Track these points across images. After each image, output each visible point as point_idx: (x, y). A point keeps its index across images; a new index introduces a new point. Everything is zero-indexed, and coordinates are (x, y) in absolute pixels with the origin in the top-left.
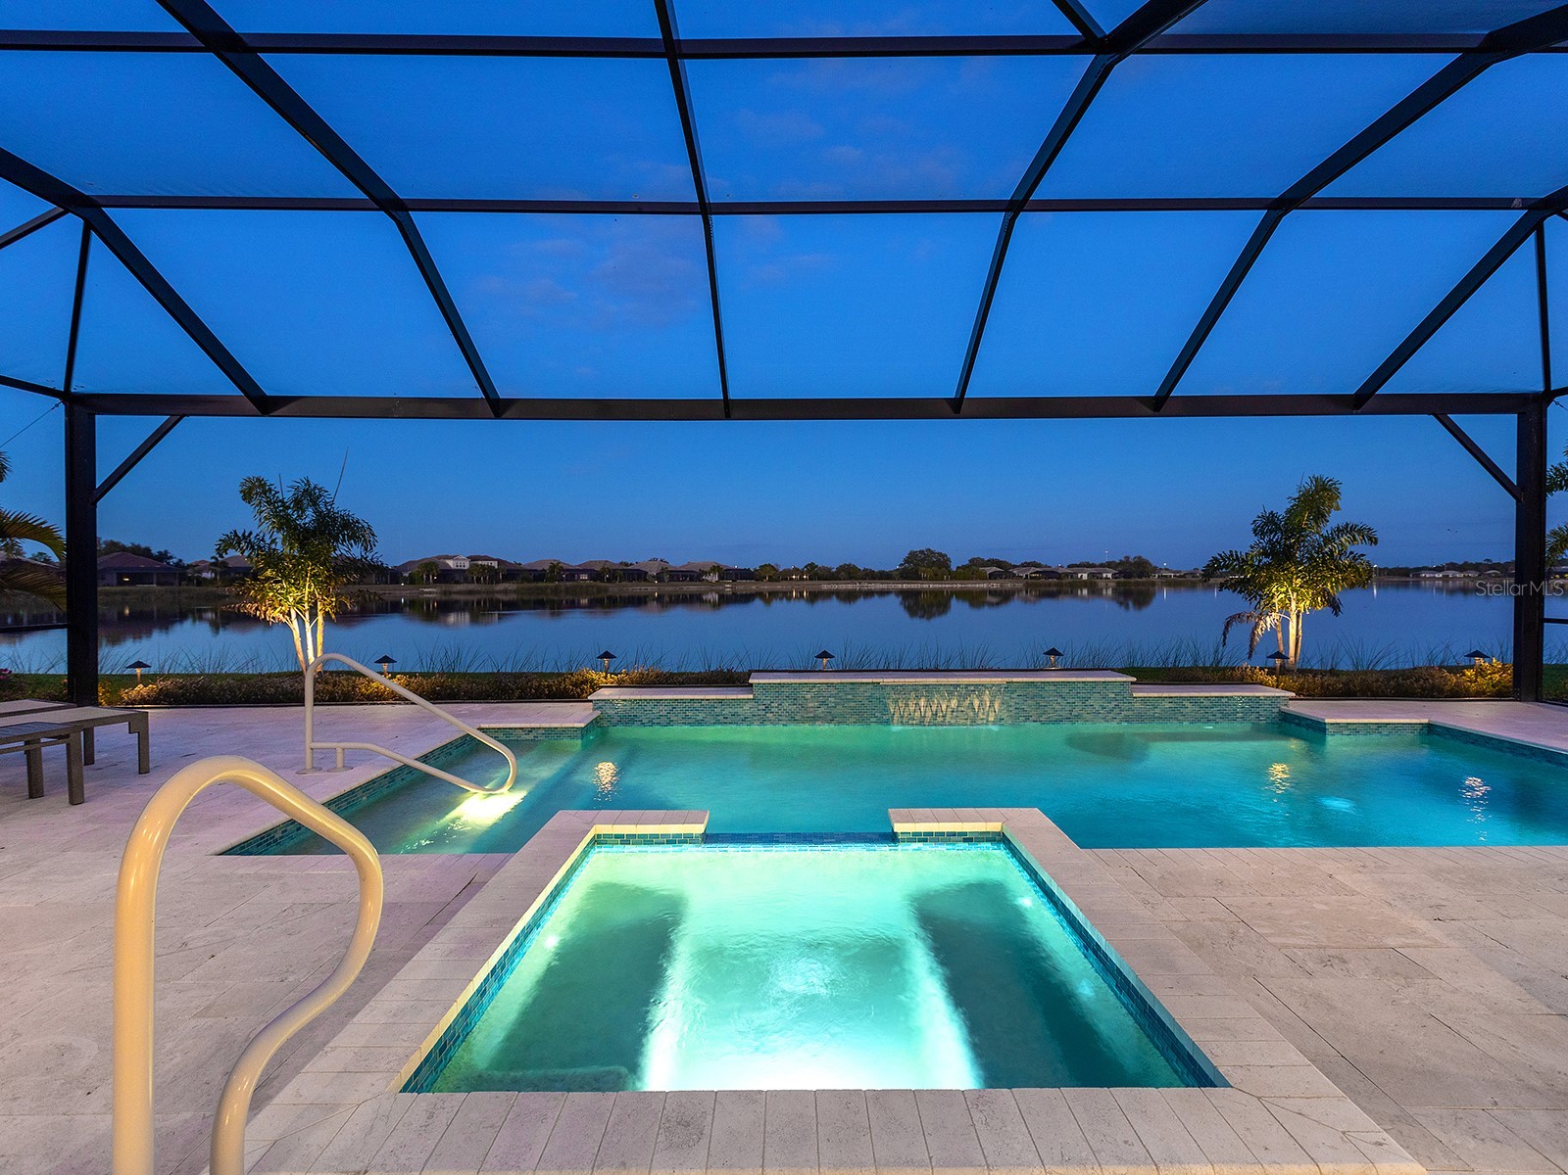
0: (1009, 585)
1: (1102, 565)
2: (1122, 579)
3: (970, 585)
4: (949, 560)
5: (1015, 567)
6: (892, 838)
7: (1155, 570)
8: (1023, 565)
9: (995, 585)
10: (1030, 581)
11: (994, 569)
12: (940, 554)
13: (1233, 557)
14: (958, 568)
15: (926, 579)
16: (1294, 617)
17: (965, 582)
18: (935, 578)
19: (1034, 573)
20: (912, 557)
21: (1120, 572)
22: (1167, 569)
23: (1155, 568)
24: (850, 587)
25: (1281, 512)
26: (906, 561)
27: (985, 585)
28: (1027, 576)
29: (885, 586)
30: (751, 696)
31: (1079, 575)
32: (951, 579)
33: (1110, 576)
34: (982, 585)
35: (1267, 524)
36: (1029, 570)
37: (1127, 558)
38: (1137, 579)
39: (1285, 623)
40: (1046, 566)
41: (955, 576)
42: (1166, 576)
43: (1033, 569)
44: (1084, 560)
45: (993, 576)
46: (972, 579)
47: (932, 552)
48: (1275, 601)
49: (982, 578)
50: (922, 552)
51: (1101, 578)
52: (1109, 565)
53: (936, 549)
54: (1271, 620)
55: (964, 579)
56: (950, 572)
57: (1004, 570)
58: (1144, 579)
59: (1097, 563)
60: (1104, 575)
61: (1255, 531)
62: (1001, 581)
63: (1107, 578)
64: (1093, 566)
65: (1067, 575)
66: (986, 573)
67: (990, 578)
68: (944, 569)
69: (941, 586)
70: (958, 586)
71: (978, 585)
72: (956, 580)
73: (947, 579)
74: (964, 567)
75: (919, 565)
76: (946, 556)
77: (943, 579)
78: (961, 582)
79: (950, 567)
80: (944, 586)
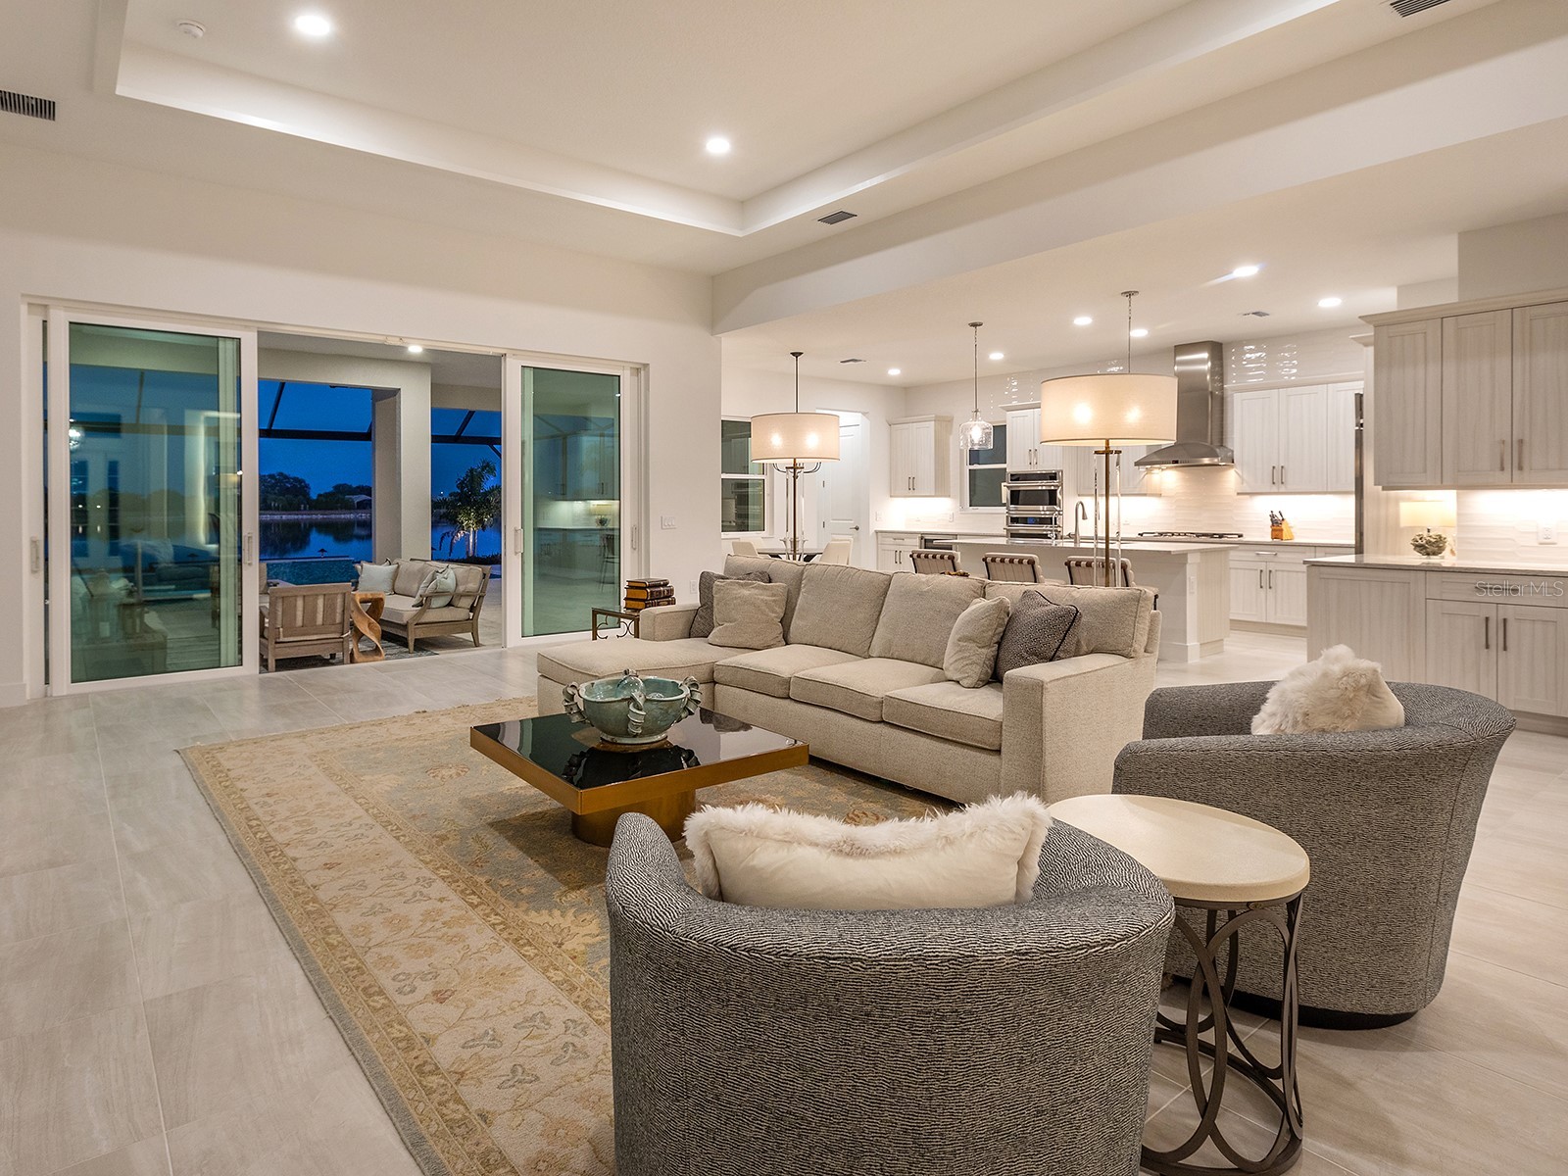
3: (333, 516)
4: (307, 486)
9: (364, 515)
11: (364, 496)
12: (296, 480)
14: (320, 495)
15: (277, 509)
17: (327, 512)
27: (352, 516)
32: (310, 509)
34: (347, 516)
41: (315, 506)
45: (361, 506)
46: (336, 509)
47: (286, 477)
53: (293, 474)
54: (460, 535)
55: (325, 509)
56: (308, 500)
66: (353, 501)
67: (358, 508)
68: (301, 497)
69: (296, 517)
70: (319, 516)
71: (343, 516)
72: (316, 509)
73: (305, 509)
74: (327, 495)
75: (267, 492)
76: (304, 481)
77: (299, 509)
78: (322, 512)
79: (308, 494)
80: (300, 517)
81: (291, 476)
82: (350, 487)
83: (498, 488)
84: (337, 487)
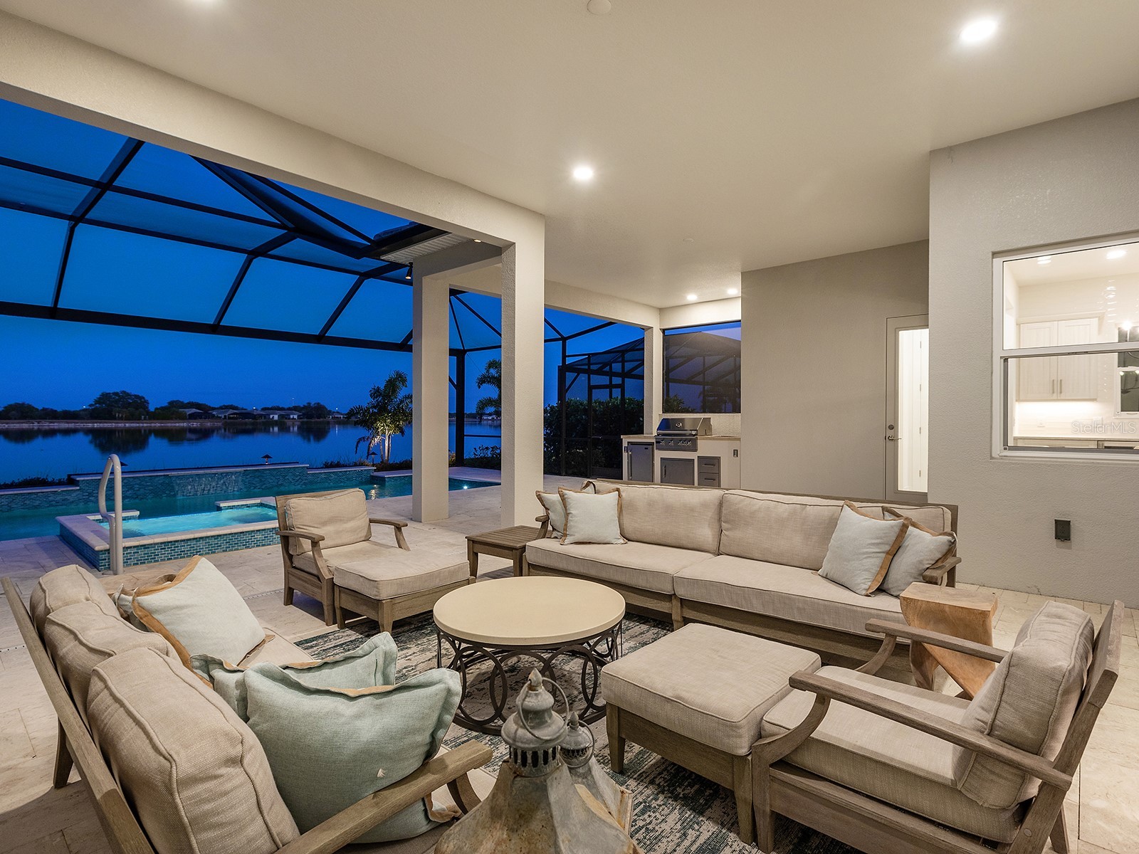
0: (208, 424)
1: (289, 409)
2: (305, 420)
3: (169, 425)
4: (146, 401)
5: (214, 409)
6: (219, 509)
7: (330, 412)
8: (221, 408)
9: (195, 424)
10: (229, 421)
11: (194, 410)
12: (137, 396)
13: (360, 408)
14: (156, 409)
15: (121, 419)
16: (387, 438)
17: (164, 421)
18: (131, 418)
19: (232, 414)
20: (105, 398)
21: (304, 414)
22: (338, 412)
23: (330, 411)
24: (25, 426)
25: (382, 388)
26: (98, 401)
27: (185, 425)
28: (225, 416)
29: (72, 426)
30: (78, 488)
31: (271, 416)
32: (150, 419)
33: (296, 417)
34: (182, 424)
35: (376, 393)
36: (226, 412)
37: (309, 403)
38: (317, 420)
39: (384, 441)
40: (242, 409)
41: (153, 416)
42: (337, 417)
43: (231, 411)
44: (275, 405)
45: (193, 417)
46: (172, 419)
47: (128, 394)
48: (379, 430)
49: (182, 418)
50: (114, 394)
51: (289, 419)
52: (295, 409)
53: (134, 392)
54: (377, 440)
55: (162, 419)
56: (148, 413)
57: (204, 411)
58: (321, 419)
59: (286, 407)
60: (291, 417)
61: (371, 396)
62: (201, 421)
63: (293, 418)
64: (282, 409)
65: (261, 416)
66: (186, 414)
67: (190, 418)
68: (141, 410)
69: (138, 425)
70: (157, 425)
71: (177, 424)
72: (154, 419)
73: (145, 419)
74: (162, 408)
75: (112, 406)
76: (144, 398)
77: (140, 419)
78: (160, 421)
79: (147, 408)
80: (141, 425)
81: (133, 393)
82: (182, 402)
83: (410, 397)
84: (172, 403)
